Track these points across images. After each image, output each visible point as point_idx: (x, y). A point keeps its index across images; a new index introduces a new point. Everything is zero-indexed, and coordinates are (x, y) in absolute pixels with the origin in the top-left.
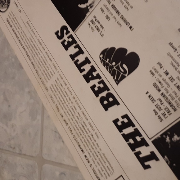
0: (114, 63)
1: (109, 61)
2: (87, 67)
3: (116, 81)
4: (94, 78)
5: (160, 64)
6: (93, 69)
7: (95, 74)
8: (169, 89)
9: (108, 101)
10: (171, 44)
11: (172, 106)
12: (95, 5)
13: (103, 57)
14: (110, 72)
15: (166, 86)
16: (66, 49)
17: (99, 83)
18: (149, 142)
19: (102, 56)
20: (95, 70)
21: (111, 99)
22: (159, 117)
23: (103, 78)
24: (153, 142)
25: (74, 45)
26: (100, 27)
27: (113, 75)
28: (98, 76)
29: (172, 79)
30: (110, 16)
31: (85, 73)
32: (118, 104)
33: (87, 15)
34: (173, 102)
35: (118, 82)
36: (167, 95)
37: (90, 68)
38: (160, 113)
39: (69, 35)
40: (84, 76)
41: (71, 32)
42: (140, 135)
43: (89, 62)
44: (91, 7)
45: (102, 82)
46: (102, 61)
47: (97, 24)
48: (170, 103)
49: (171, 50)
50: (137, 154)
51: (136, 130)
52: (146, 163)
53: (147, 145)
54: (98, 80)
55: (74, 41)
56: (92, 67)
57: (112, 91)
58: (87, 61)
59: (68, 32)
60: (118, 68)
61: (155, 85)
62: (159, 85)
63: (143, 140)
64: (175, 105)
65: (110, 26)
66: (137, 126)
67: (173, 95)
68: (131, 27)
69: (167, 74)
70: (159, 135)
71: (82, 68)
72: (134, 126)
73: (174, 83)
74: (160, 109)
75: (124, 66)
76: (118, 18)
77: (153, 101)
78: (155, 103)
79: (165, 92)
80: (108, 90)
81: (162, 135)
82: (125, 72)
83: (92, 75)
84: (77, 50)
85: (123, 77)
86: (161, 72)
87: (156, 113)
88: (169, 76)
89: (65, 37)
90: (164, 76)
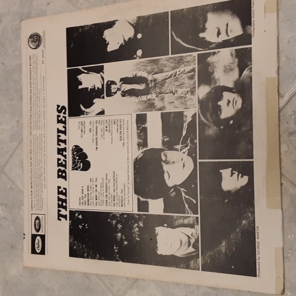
0: (77, 158)
1: (76, 154)
2: (63, 146)
3: (73, 167)
4: (62, 154)
5: (96, 178)
6: (65, 150)
7: (64, 153)
8: (92, 194)
9: (62, 174)
10: (107, 175)
11: (88, 202)
12: (89, 115)
13: (75, 149)
14: (73, 160)
15: (92, 191)
16: (58, 123)
17: (64, 160)
18: (68, 210)
19: (74, 147)
20: (66, 152)
21: (64, 174)
22: (80, 203)
23: (67, 160)
24: (70, 211)
25: (64, 125)
26: (83, 131)
27: (74, 163)
28: (65, 156)
29: (96, 191)
30: (92, 130)
31: (60, 147)
32: (66, 180)
33: (82, 116)
34: (90, 201)
35: (73, 169)
36: (90, 196)
37: (64, 147)
38: (81, 201)
39: (64, 115)
40: (58, 148)
41: (67, 115)
42: (66, 204)
43: (66, 144)
44: (87, 114)
45: (65, 161)
46: (72, 150)
47: (83, 127)
48: (88, 200)
49: (105, 178)
50: (59, 211)
51: (66, 200)
52: (60, 218)
53: (66, 210)
54: (64, 158)
55: (64, 122)
56: (65, 148)
57: (67, 170)
58: (64, 142)
59: (65, 113)
60: (78, 162)
61: (88, 186)
62: (90, 188)
63: (66, 206)
64: (90, 203)
65: (88, 136)
66: (67, 198)
67: (92, 198)
68: (97, 148)
69: (96, 187)
70: (74, 210)
71: (60, 143)
72: (66, 197)
73: (96, 193)
74: (83, 199)
75: (81, 164)
76: (95, 136)
77: (83, 193)
78: (83, 195)
79: (90, 194)
80: (66, 168)
81: (75, 211)
82: (80, 167)
83: (63, 153)
84: (63, 129)
85: (77, 169)
86: (95, 183)
87: (80, 200)
88: (96, 188)
89: (62, 115)
90: (94, 186)
